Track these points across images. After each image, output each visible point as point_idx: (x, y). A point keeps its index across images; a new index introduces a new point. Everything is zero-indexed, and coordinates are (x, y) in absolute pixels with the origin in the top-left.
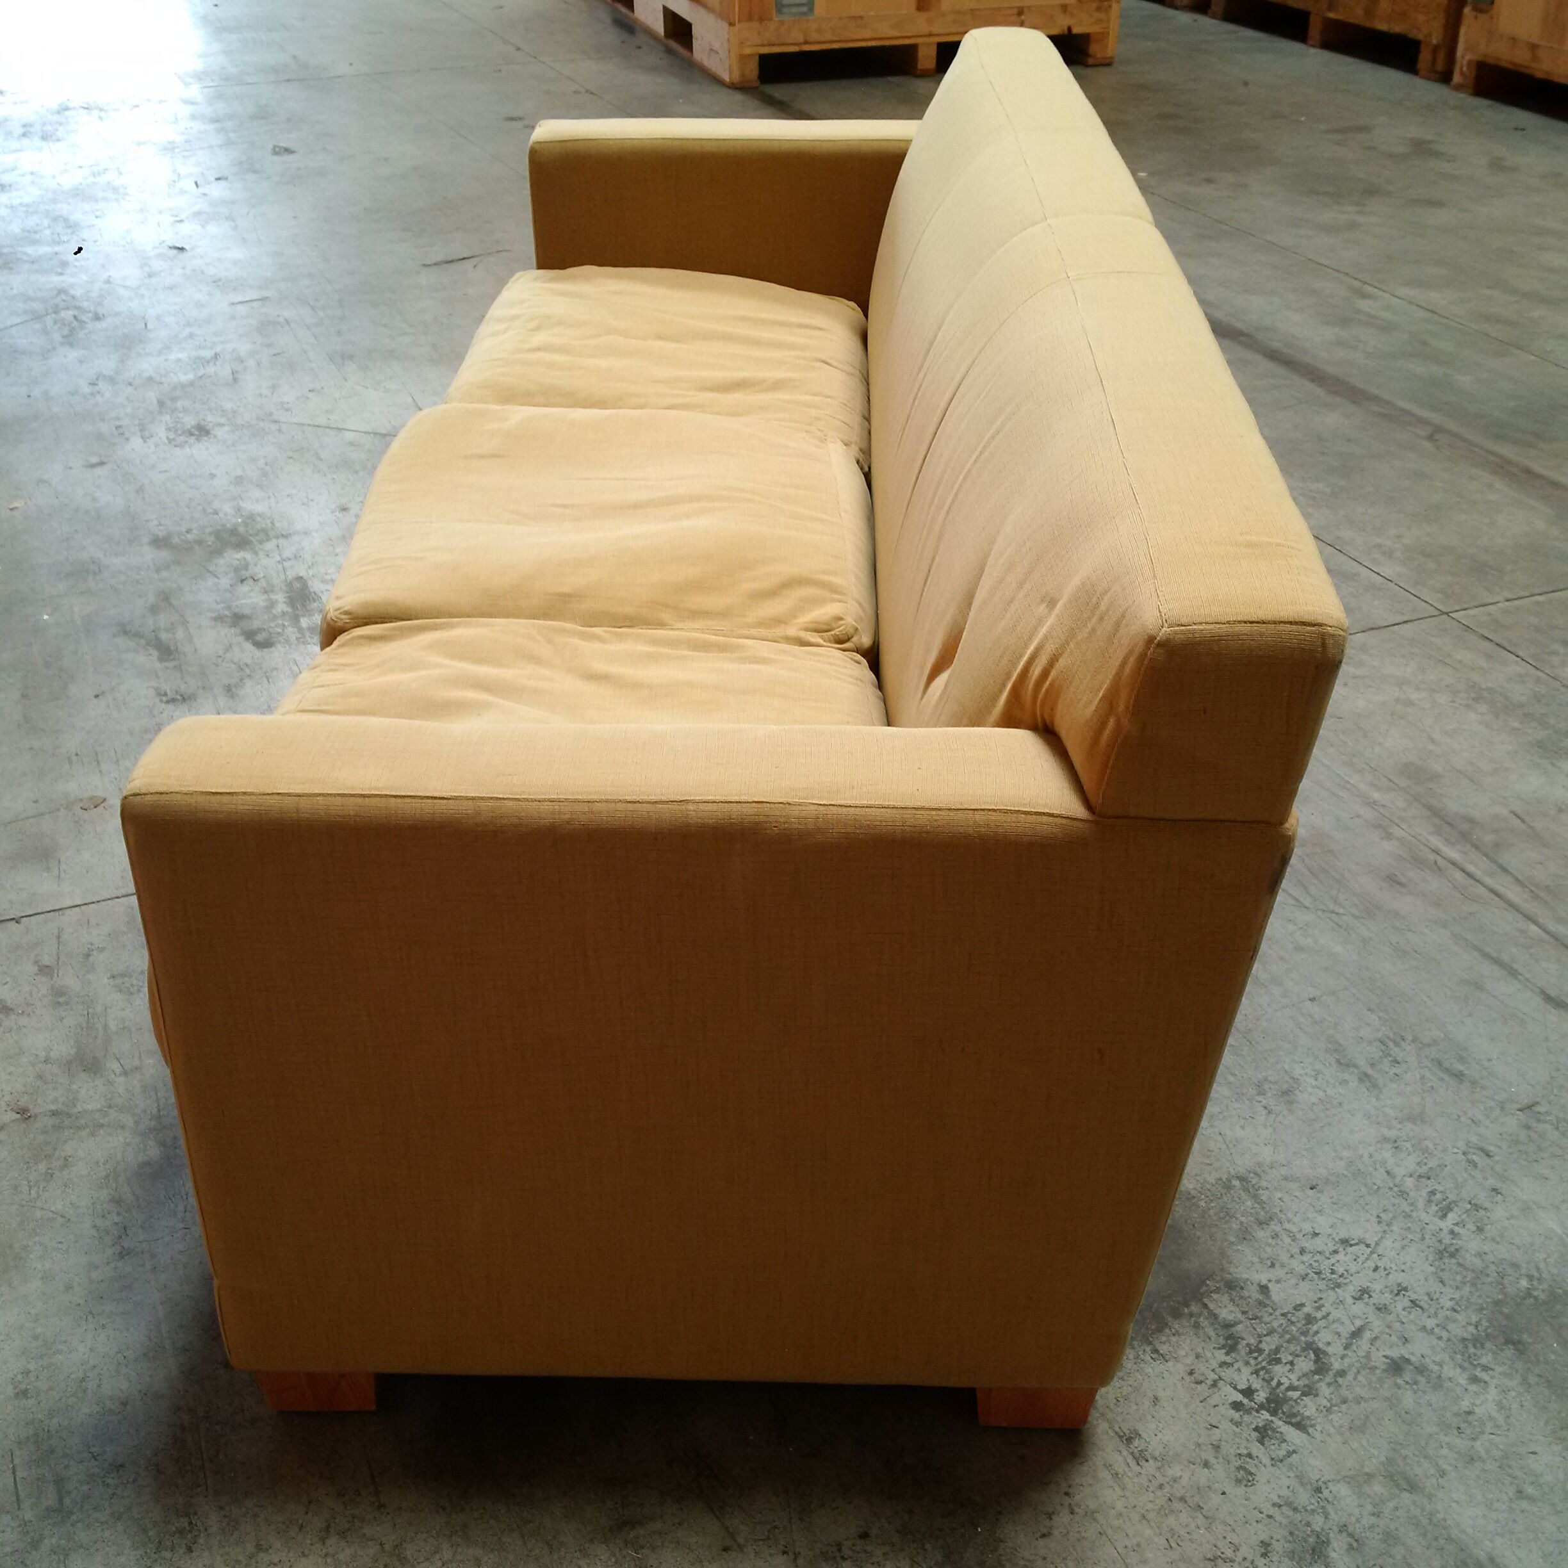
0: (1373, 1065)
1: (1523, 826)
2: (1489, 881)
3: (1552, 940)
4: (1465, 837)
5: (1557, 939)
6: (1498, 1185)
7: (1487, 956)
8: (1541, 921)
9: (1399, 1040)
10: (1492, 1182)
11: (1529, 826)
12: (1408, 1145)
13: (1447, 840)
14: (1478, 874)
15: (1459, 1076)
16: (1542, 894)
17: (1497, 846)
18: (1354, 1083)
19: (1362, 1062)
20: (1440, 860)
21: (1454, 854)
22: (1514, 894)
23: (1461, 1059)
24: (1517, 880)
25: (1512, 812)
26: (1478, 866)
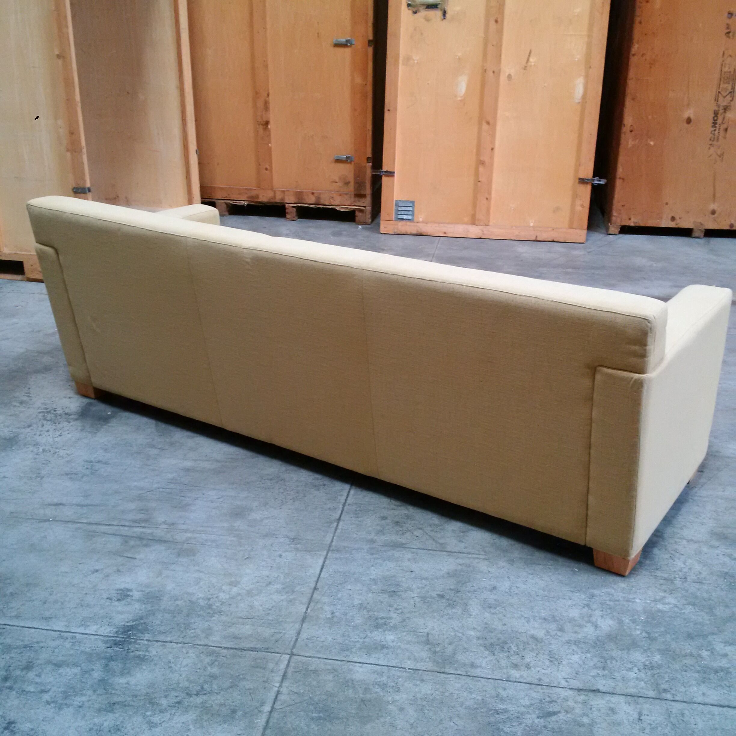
0: (92, 465)
1: (125, 555)
2: (116, 528)
3: (76, 521)
4: (141, 539)
5: (75, 522)
6: (35, 460)
7: (91, 505)
8: (85, 525)
9: (92, 473)
10: (37, 460)
11: (123, 556)
12: (65, 456)
13: (145, 533)
14: (122, 528)
15: (67, 474)
16: (93, 534)
17: (126, 542)
18: (92, 459)
19: (95, 464)
20: (138, 525)
21: (136, 530)
22: (103, 528)
23: (71, 478)
24: (107, 534)
25: (135, 558)
26: (125, 531)
